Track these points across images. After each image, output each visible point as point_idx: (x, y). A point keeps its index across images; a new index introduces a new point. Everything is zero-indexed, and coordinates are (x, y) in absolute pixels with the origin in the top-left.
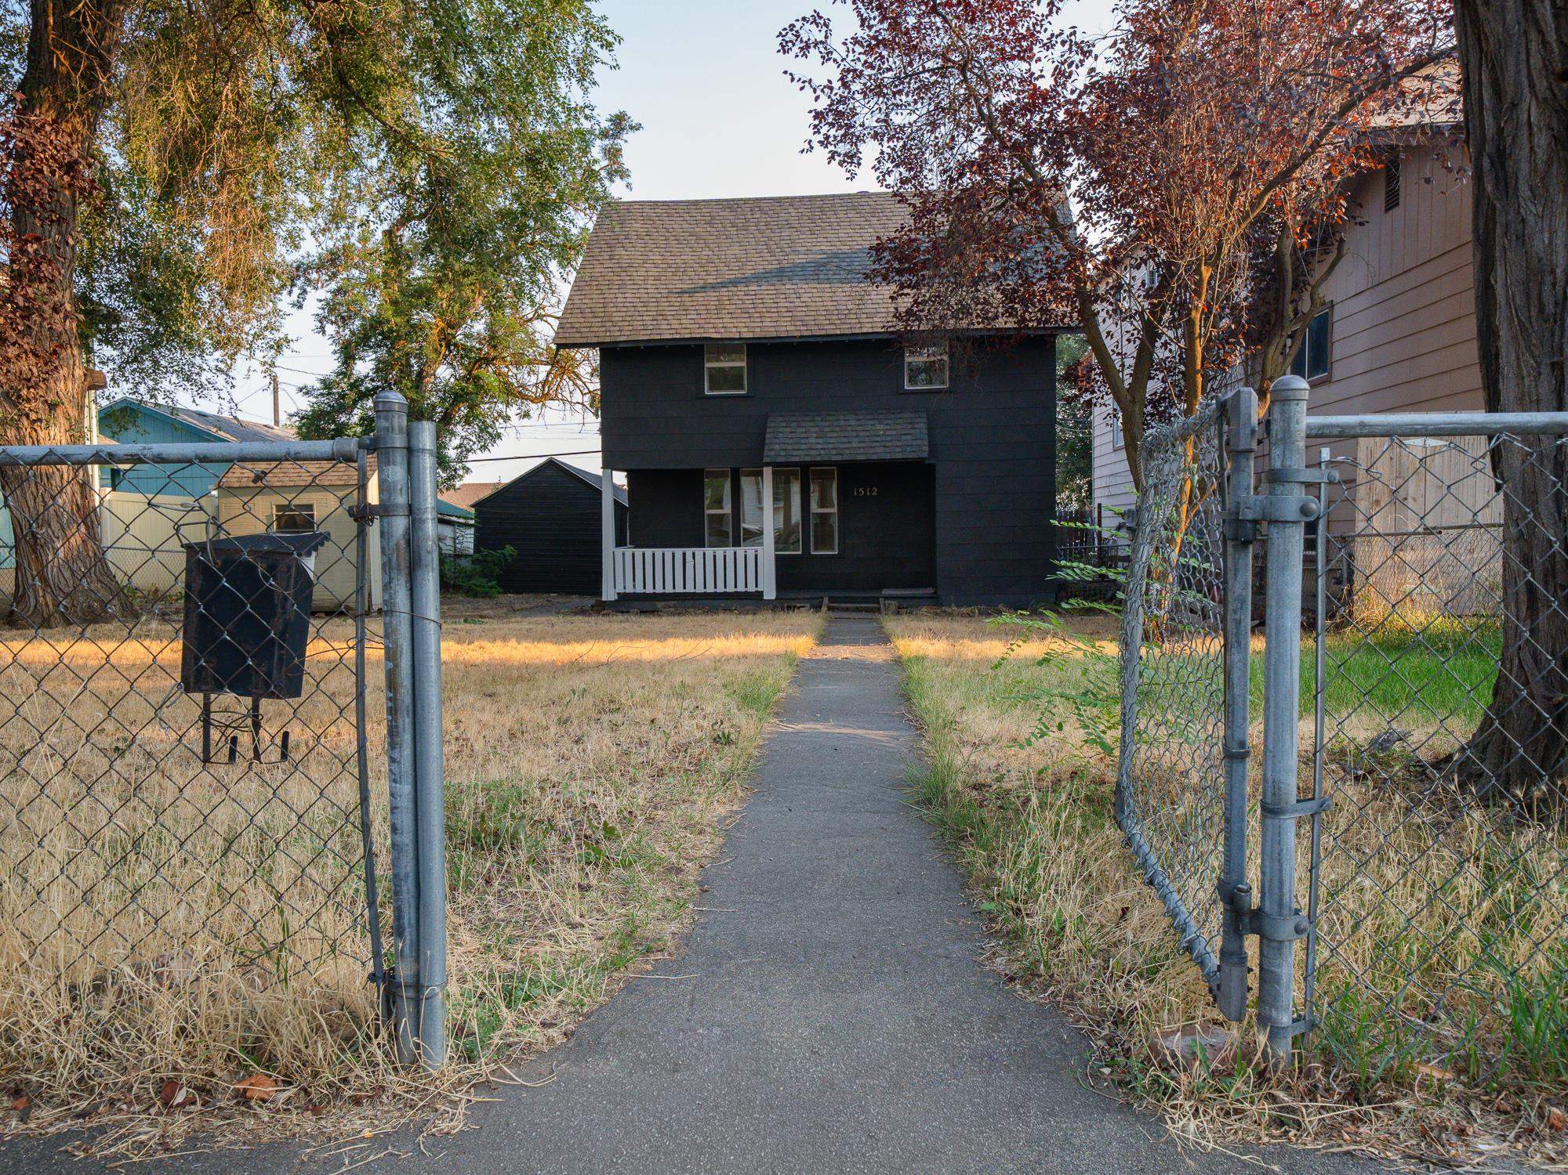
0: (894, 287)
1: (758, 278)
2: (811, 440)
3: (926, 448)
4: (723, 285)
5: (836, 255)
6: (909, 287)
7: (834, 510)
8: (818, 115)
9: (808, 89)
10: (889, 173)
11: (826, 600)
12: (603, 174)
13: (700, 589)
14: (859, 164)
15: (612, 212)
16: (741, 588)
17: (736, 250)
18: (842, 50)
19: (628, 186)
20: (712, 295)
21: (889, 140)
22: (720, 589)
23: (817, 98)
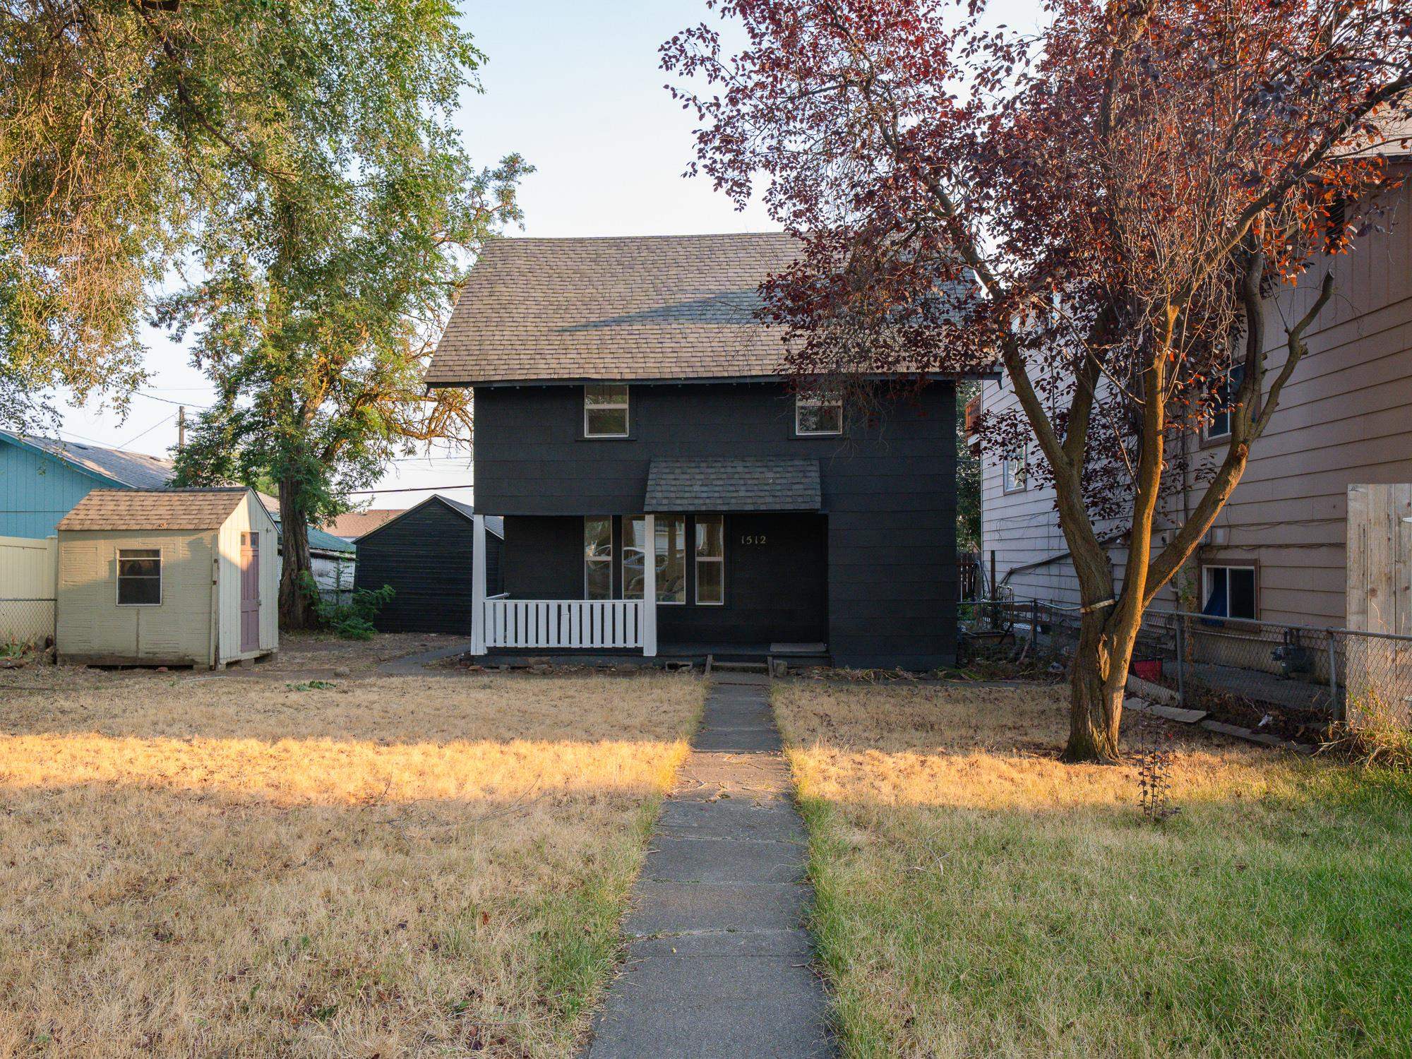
0: (786, 328)
1: (643, 317)
2: (697, 488)
3: (819, 499)
4: (606, 324)
5: (725, 295)
6: (802, 327)
7: (720, 559)
8: (704, 138)
9: (692, 107)
10: (781, 205)
11: (710, 658)
12: (496, 215)
13: (575, 644)
14: (749, 194)
15: (495, 249)
16: (619, 644)
17: (621, 288)
18: (731, 67)
19: (521, 226)
20: (594, 333)
21: (782, 169)
22: (597, 644)
23: (702, 117)
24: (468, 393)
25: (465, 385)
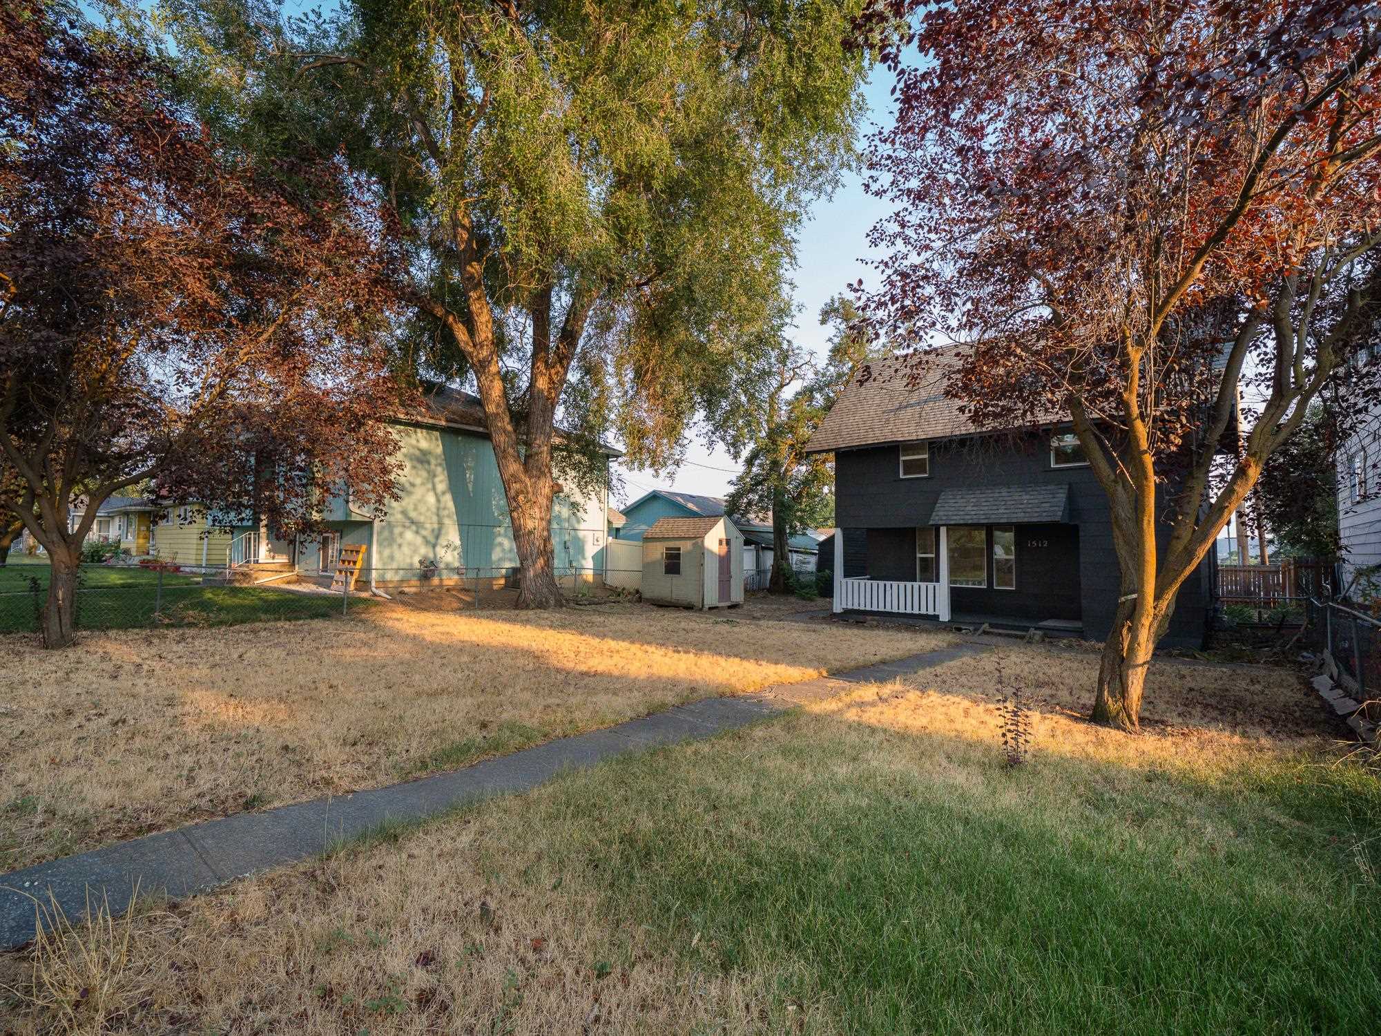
3: (1060, 514)
4: (918, 404)
7: (1013, 557)
11: (985, 626)
13: (895, 610)
16: (923, 611)
17: (934, 380)
20: (910, 411)
22: (909, 611)
24: (832, 455)
25: (827, 451)
